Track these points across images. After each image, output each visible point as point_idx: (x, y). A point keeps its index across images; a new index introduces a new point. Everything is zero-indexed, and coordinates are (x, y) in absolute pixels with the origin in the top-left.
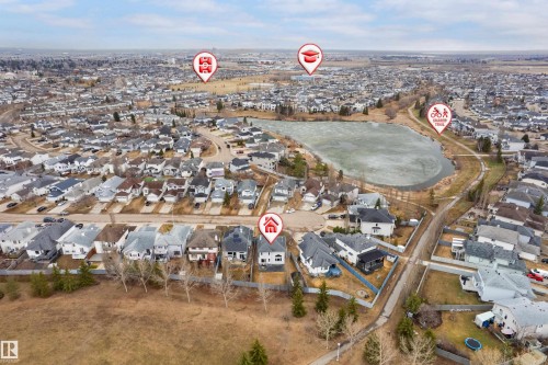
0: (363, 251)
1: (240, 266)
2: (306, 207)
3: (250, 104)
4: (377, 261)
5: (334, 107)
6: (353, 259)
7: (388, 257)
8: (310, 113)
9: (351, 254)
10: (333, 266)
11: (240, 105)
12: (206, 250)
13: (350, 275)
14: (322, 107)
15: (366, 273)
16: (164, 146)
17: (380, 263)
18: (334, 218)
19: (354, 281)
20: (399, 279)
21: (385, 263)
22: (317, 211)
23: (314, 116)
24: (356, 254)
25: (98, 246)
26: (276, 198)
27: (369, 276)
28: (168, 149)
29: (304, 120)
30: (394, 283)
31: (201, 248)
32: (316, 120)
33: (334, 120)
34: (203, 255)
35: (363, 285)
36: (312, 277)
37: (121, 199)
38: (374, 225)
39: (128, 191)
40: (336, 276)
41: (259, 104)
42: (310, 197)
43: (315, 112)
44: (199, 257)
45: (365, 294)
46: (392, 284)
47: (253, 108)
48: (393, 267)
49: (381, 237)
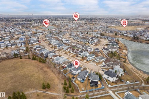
0: (93, 80)
1: (68, 71)
2: (100, 65)
3: (126, 34)
8: (146, 40)
11: (123, 34)
12: (65, 65)
15: (90, 86)
17: (96, 85)
21: (99, 86)
22: (101, 68)
25: (52, 57)
26: (96, 61)
29: (140, 42)
31: (64, 64)
32: (146, 43)
34: (64, 65)
36: (78, 80)
37: (67, 51)
38: (107, 76)
39: (68, 49)
40: (82, 82)
41: (129, 35)
44: (63, 66)
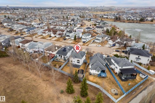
0: (124, 68)
1: (62, 62)
2: (107, 46)
4: (132, 75)
5: (138, 18)
6: (117, 71)
7: (141, 75)
8: (127, 20)
9: (117, 68)
10: (103, 71)
11: (103, 17)
12: (51, 52)
13: (112, 79)
14: (133, 18)
15: (122, 80)
16: (69, 23)
17: (133, 77)
18: (118, 51)
19: (113, 83)
20: (144, 89)
21: (138, 78)
23: (129, 21)
24: (119, 68)
25: (20, 44)
26: (96, 41)
27: (124, 82)
28: (71, 25)
29: (124, 22)
30: (139, 91)
31: (49, 51)
32: (129, 22)
33: (137, 23)
35: (117, 86)
36: (90, 74)
37: (43, 35)
39: (46, 32)
40: (103, 77)
41: (109, 17)
42: (111, 42)
43: (129, 20)
44: (48, 54)
45: (116, 92)
46: (138, 91)
47: (107, 18)
48: (142, 81)
49: (140, 64)
